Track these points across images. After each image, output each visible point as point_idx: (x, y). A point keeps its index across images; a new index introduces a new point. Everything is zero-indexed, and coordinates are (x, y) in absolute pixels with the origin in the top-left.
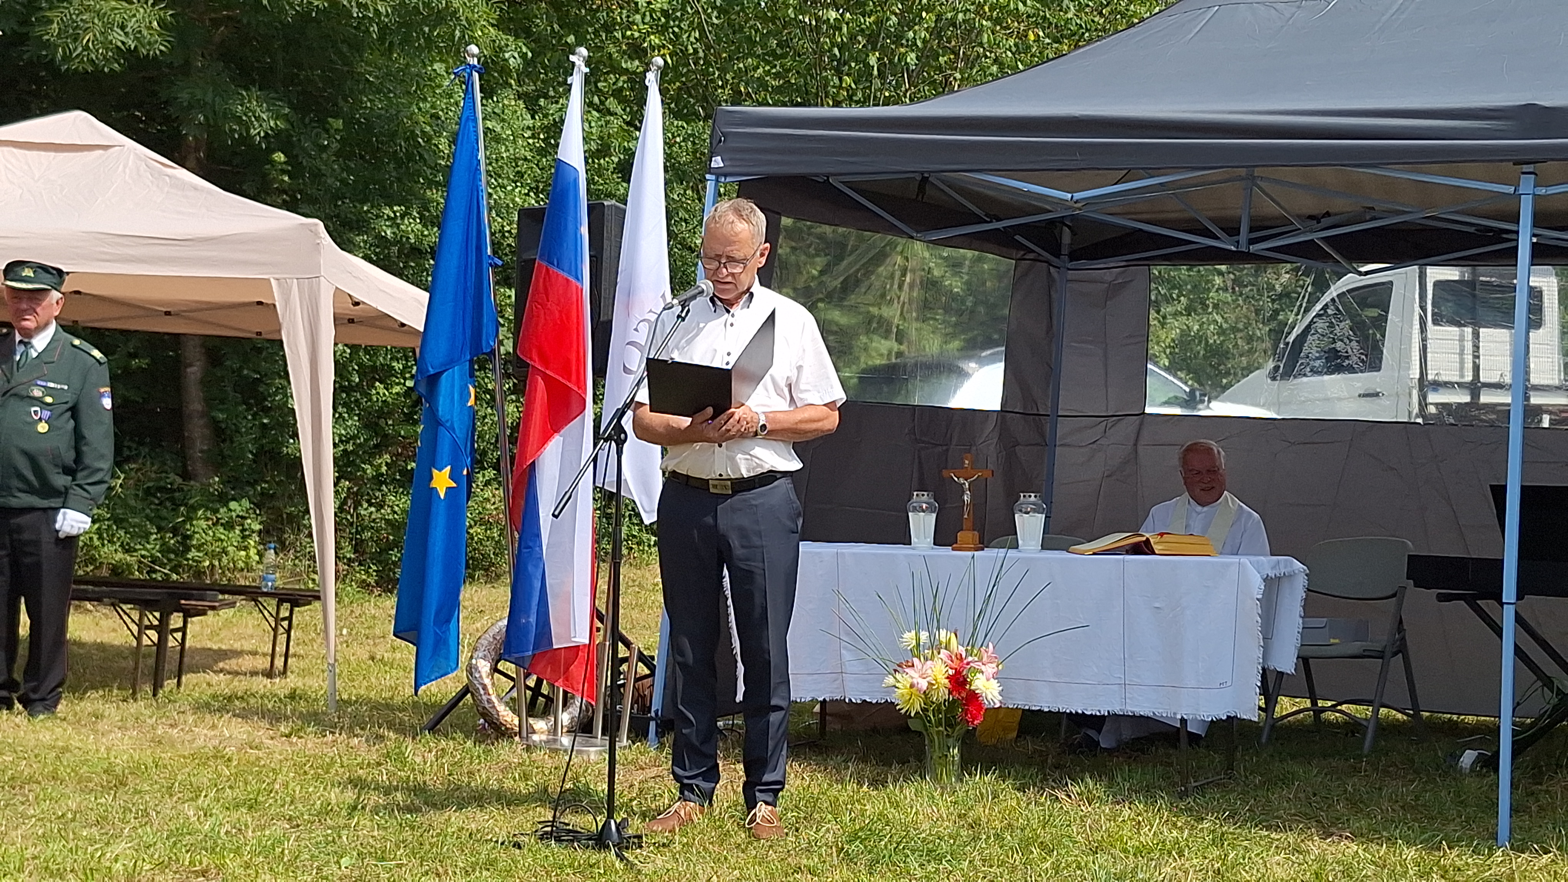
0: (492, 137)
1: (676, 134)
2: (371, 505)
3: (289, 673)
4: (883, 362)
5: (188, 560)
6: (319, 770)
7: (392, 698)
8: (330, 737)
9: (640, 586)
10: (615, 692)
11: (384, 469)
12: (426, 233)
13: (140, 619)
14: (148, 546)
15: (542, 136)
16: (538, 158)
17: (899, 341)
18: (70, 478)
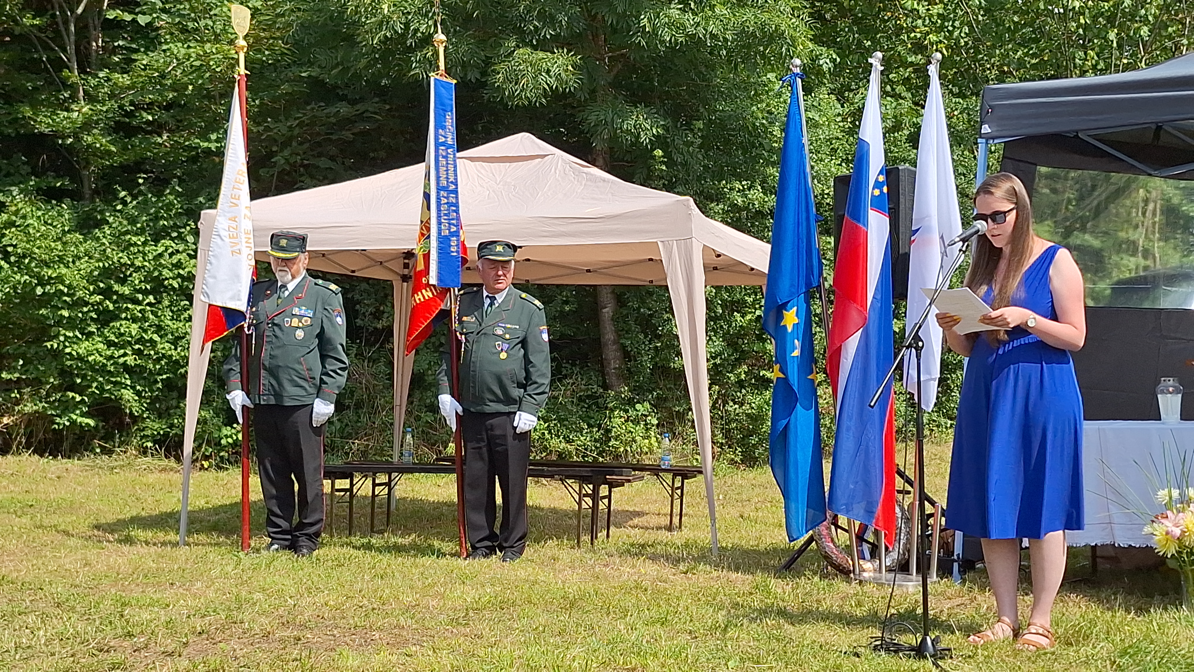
0: (812, 123)
1: (954, 109)
2: (735, 404)
3: (683, 528)
4: (1133, 275)
5: (609, 447)
6: (709, 598)
7: (757, 546)
8: (715, 574)
10: (925, 539)
11: (743, 376)
12: (766, 199)
13: (580, 490)
14: (582, 438)
15: (849, 120)
16: (848, 136)
17: (1145, 257)
18: (522, 390)
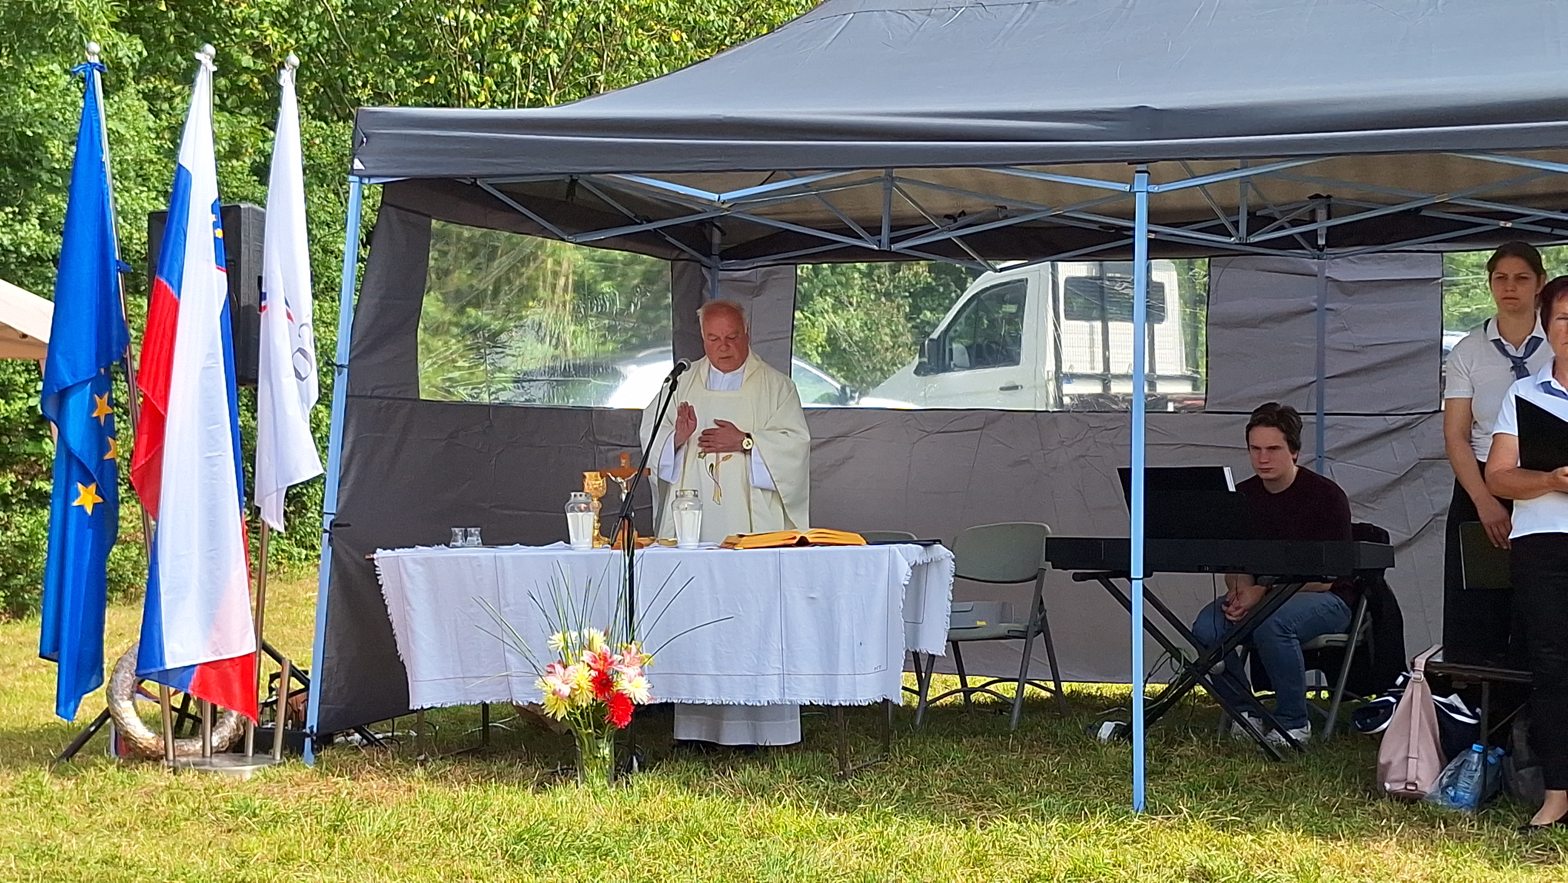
0: (117, 139)
1: (314, 135)
7: (25, 727)
9: (292, 601)
12: (48, 239)
16: (166, 160)
